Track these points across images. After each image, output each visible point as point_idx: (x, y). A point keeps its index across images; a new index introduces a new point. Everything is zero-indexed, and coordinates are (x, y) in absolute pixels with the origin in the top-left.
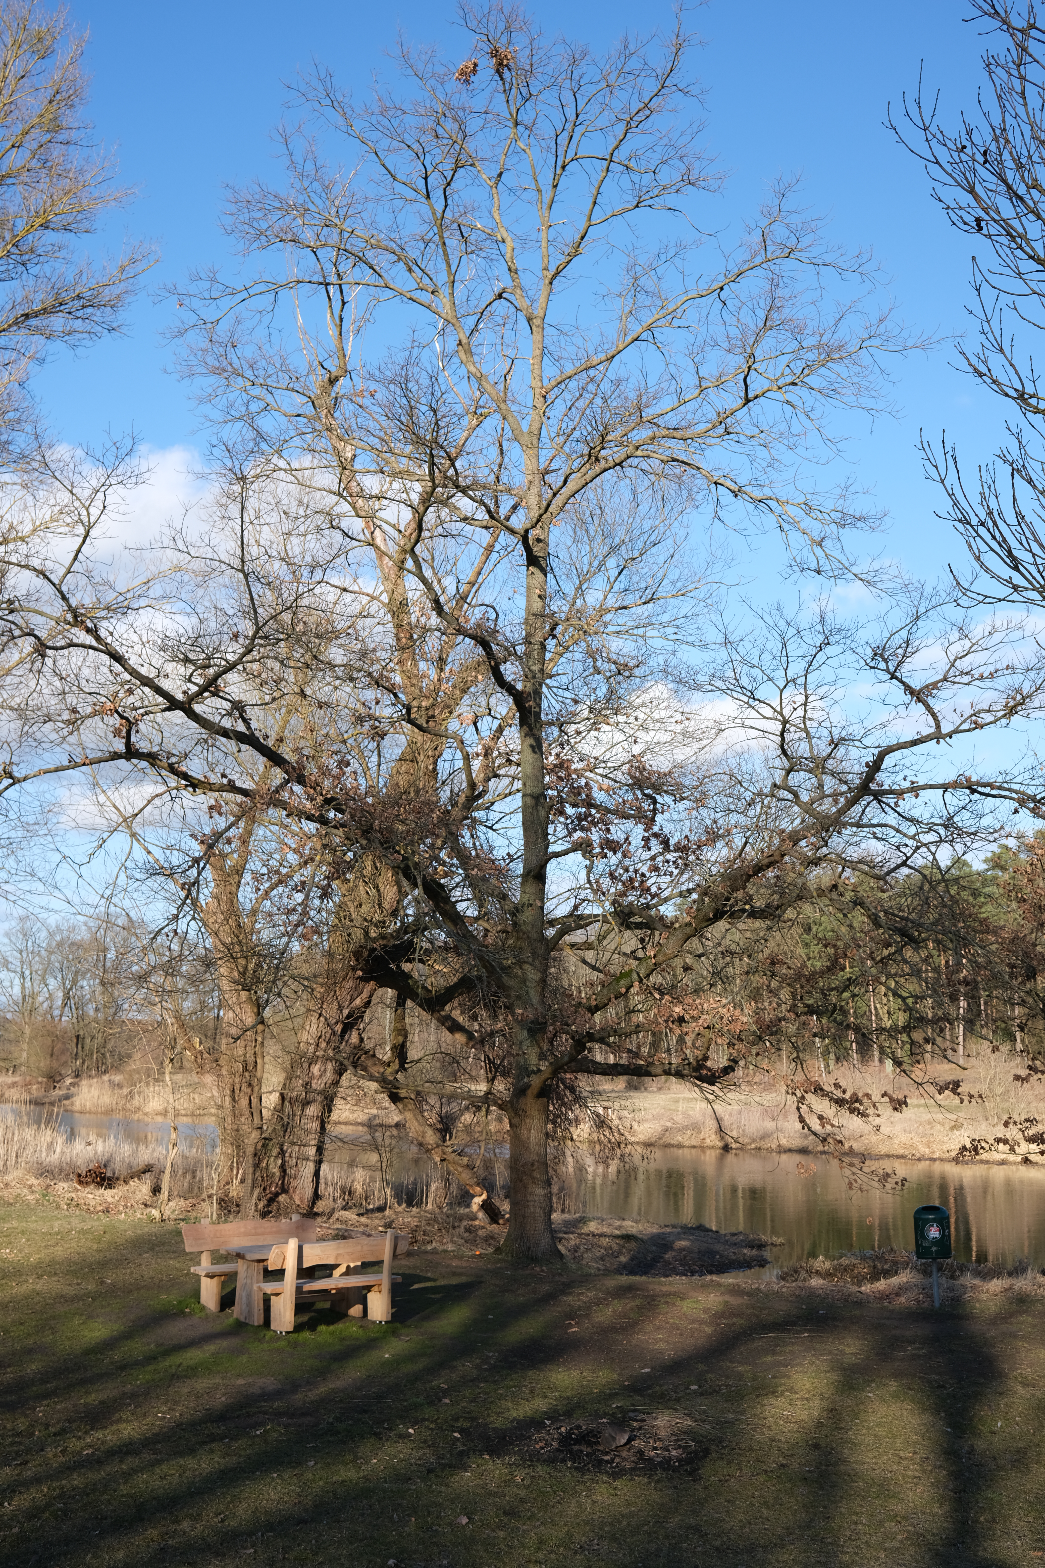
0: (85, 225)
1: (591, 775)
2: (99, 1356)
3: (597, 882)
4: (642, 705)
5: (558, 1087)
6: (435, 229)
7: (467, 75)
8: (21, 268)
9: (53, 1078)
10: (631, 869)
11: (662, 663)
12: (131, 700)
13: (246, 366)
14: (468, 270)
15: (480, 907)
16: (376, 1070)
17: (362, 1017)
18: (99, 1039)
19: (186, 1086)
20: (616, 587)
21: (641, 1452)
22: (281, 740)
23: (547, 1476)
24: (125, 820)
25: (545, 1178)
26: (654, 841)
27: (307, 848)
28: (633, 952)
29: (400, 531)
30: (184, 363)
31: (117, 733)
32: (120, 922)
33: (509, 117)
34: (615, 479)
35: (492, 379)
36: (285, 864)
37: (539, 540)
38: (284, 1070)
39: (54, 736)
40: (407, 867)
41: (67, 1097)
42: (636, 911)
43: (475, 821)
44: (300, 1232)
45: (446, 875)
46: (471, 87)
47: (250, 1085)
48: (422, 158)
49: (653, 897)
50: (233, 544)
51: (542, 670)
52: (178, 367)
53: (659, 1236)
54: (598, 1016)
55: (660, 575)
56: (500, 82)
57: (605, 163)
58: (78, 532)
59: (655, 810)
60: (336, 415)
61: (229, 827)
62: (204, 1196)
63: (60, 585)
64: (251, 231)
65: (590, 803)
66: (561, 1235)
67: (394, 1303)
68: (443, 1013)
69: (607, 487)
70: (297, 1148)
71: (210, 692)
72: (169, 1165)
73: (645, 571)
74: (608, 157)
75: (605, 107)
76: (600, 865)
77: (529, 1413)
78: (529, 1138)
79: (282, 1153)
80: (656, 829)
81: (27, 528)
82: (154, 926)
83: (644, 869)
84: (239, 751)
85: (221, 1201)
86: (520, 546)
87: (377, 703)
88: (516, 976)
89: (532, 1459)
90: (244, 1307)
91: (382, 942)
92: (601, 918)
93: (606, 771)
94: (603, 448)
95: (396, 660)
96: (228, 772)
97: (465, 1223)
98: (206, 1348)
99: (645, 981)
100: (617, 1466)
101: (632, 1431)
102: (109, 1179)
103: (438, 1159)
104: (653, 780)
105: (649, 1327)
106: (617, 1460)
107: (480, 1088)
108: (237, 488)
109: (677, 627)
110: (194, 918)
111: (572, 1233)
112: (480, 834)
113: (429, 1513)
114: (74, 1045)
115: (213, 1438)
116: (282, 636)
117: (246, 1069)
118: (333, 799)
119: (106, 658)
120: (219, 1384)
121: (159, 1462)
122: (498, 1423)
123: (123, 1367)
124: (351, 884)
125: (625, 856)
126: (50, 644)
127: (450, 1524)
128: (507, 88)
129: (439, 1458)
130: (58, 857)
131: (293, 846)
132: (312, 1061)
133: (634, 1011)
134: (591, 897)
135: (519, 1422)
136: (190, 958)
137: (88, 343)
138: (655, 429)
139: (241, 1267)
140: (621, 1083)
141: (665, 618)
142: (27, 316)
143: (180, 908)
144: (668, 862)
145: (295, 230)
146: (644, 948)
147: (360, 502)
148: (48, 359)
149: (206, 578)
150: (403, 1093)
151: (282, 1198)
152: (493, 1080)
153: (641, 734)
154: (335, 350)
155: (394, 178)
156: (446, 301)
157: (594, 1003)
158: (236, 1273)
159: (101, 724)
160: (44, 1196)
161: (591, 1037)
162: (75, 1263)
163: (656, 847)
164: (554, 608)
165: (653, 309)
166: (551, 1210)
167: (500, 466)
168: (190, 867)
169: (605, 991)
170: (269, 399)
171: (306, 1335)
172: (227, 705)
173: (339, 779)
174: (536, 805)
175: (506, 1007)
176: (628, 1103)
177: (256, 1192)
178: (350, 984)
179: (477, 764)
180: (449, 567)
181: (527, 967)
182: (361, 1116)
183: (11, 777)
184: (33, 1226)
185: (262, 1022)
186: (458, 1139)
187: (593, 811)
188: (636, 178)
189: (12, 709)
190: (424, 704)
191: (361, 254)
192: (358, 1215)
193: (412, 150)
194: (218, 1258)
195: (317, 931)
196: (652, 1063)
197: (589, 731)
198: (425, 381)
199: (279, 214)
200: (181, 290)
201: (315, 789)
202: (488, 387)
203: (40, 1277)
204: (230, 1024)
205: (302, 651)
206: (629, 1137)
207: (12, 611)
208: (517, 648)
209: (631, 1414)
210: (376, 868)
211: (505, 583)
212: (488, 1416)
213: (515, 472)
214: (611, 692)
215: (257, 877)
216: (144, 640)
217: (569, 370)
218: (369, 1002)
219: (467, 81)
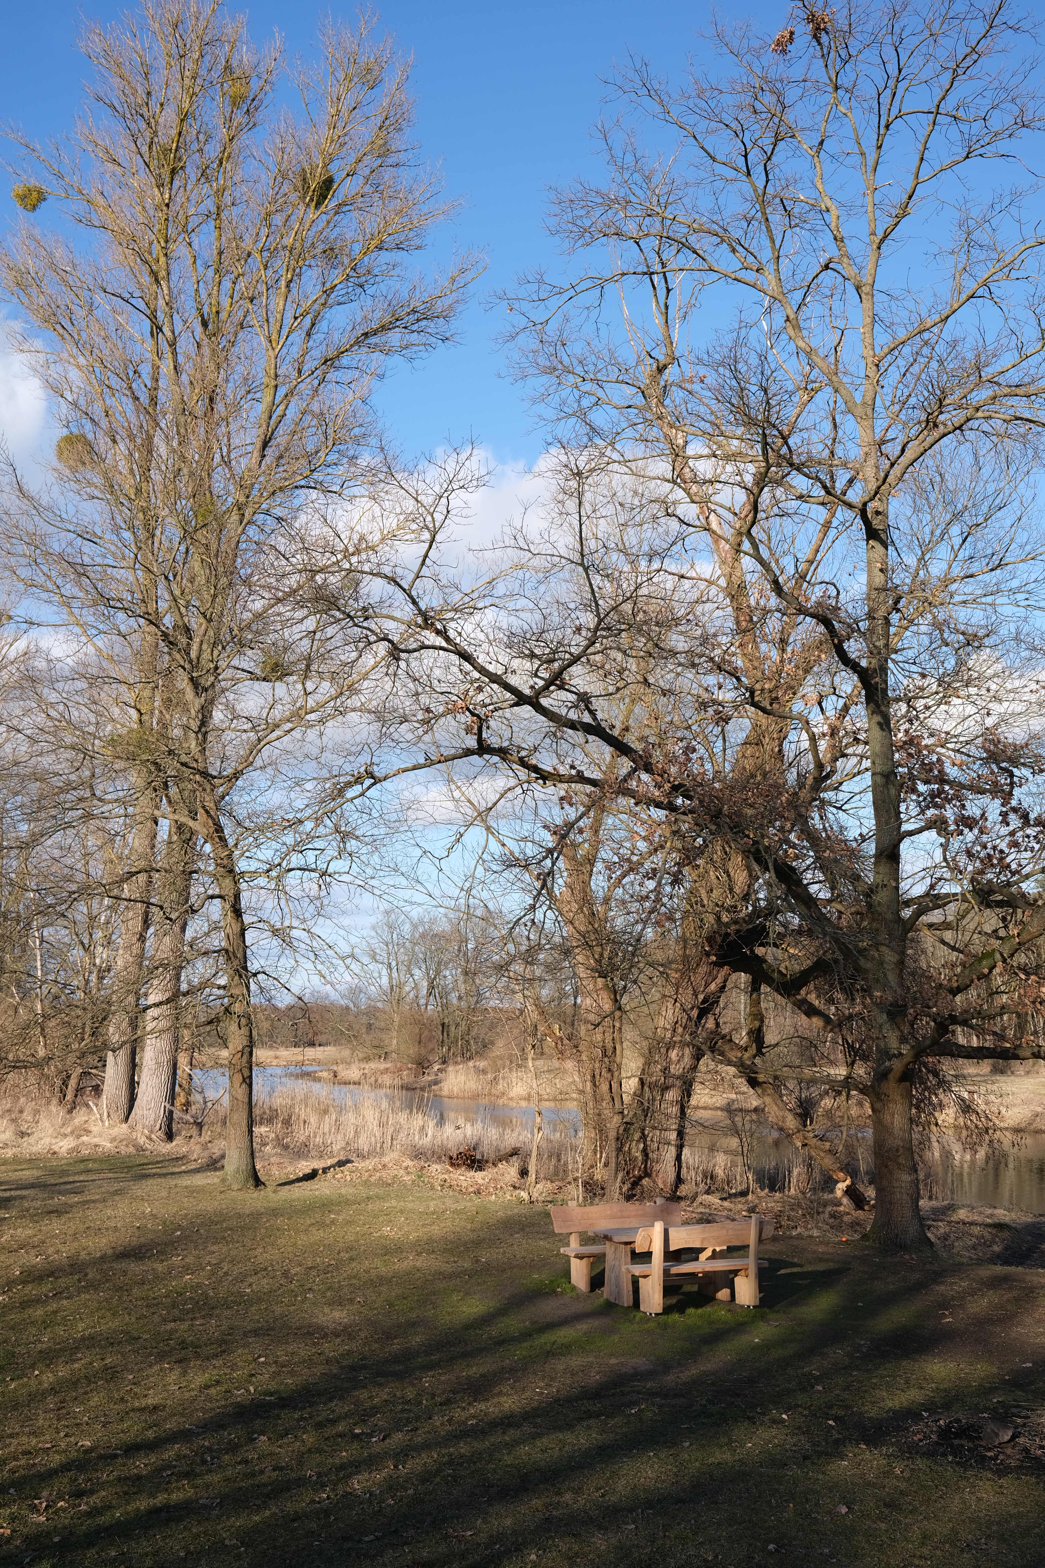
0: (417, 242)
1: (943, 751)
2: (478, 1331)
3: (954, 860)
4: (994, 676)
5: (921, 1071)
6: (758, 206)
7: (783, 46)
8: (359, 290)
9: (422, 1065)
10: (989, 845)
11: (1013, 630)
12: (480, 697)
13: (575, 363)
14: (792, 244)
15: (833, 888)
16: (734, 1055)
17: (718, 1002)
18: (463, 1027)
19: (548, 1071)
20: (961, 556)
21: (1026, 1450)
22: (627, 729)
23: (928, 1470)
24: (480, 814)
25: (911, 1163)
26: (1012, 816)
27: (657, 835)
28: (995, 931)
29: (736, 514)
30: (516, 366)
31: (468, 730)
32: (479, 913)
33: (828, 82)
34: (955, 443)
35: (822, 352)
36: (636, 851)
37: (878, 513)
38: (643, 1055)
39: (409, 736)
40: (758, 851)
41: (436, 1083)
42: (997, 889)
43: (823, 801)
44: (663, 1214)
45: (797, 857)
46: (788, 57)
47: (609, 1070)
48: (741, 136)
49: (1013, 874)
50: (572, 539)
51: (887, 645)
52: (511, 370)
53: (1034, 1225)
54: (958, 998)
55: (1007, 540)
56: (818, 48)
57: (931, 117)
58: (423, 538)
59: (1012, 784)
60: (666, 403)
61: (581, 818)
62: (570, 1179)
63: (410, 590)
64: (575, 229)
65: (942, 779)
66: (929, 1223)
67: (761, 1288)
68: (799, 997)
69: (946, 453)
70: (658, 1132)
71: (556, 685)
72: (535, 1149)
73: (990, 536)
74: (934, 110)
75: (929, 57)
76: (956, 843)
77: (905, 1404)
78: (892, 1123)
79: (644, 1137)
80: (1014, 803)
81: (376, 538)
82: (511, 916)
83: (1003, 846)
84: (587, 742)
85: (586, 1184)
86: (858, 520)
87: (720, 688)
88: (873, 959)
89: (910, 1451)
90: (613, 1288)
91: (733, 927)
92: (959, 897)
93: (958, 746)
94: (941, 413)
95: (737, 644)
96: (577, 763)
97: (829, 1209)
98: (579, 1327)
99: (1009, 960)
100: (1001, 1464)
101: (1016, 1427)
102: (479, 1161)
103: (799, 1144)
104: (1009, 754)
105: (1028, 1320)
106: (1001, 1457)
107: (840, 1072)
108: (573, 484)
109: (1029, 592)
110: (550, 908)
111: (941, 1221)
112: (830, 816)
113: (807, 1500)
114: (440, 1033)
115: (589, 1415)
116: (623, 627)
117: (605, 1054)
118: (681, 785)
119: (454, 658)
120: (592, 1363)
121: (539, 1435)
122: (872, 1412)
123: (501, 1342)
124: (701, 870)
125: (981, 832)
126: (402, 647)
127: (829, 1513)
128: (825, 52)
129: (814, 1445)
130: (418, 852)
131: (643, 834)
132: (670, 1046)
133: (997, 993)
134: (947, 875)
135: (895, 1412)
136: (547, 947)
137: (424, 354)
138: (996, 388)
139: (608, 1249)
140: (985, 1066)
141: (1015, 584)
142: (366, 335)
143: (536, 898)
144: (1028, 836)
145: (617, 224)
146: (1006, 927)
147: (694, 488)
148: (388, 374)
149: (547, 573)
150: (761, 1078)
151: (645, 1181)
152: (853, 1063)
153: (995, 707)
154: (662, 338)
155: (714, 159)
156: (771, 277)
157: (955, 985)
158: (604, 1255)
159: (453, 723)
160: (419, 1177)
161: (954, 1020)
162: (451, 1242)
163: (1015, 821)
164: (897, 581)
165: (988, 263)
166: (918, 1197)
167: (834, 440)
168: (545, 858)
169: (967, 972)
170: (600, 393)
171: (675, 1317)
172: (572, 697)
173: (686, 765)
174: (887, 783)
175: (863, 989)
176: (995, 1087)
177: (620, 1176)
178: (703, 969)
179: (823, 745)
180: (786, 546)
181: (883, 949)
182: (720, 1100)
183: (373, 777)
184: (410, 1205)
185: (620, 1009)
186: (819, 1125)
187: (947, 788)
188: (965, 128)
189: (370, 712)
190: (766, 686)
191: (684, 240)
192: (721, 1199)
193: (731, 128)
194: (586, 1239)
195: (671, 918)
196: (1020, 1046)
197: (939, 705)
198: (754, 360)
199: (601, 210)
200: (510, 295)
201: (662, 776)
202: (817, 360)
203: (419, 1254)
204: (588, 1011)
205: (643, 640)
206: (997, 1122)
207: (366, 618)
208: (860, 624)
209: (1014, 1410)
210: (726, 853)
211: (844, 559)
212: (863, 1405)
213: (850, 445)
214: (960, 663)
215: (610, 867)
216: (491, 638)
217: (902, 335)
218: (724, 987)
219: (784, 52)
